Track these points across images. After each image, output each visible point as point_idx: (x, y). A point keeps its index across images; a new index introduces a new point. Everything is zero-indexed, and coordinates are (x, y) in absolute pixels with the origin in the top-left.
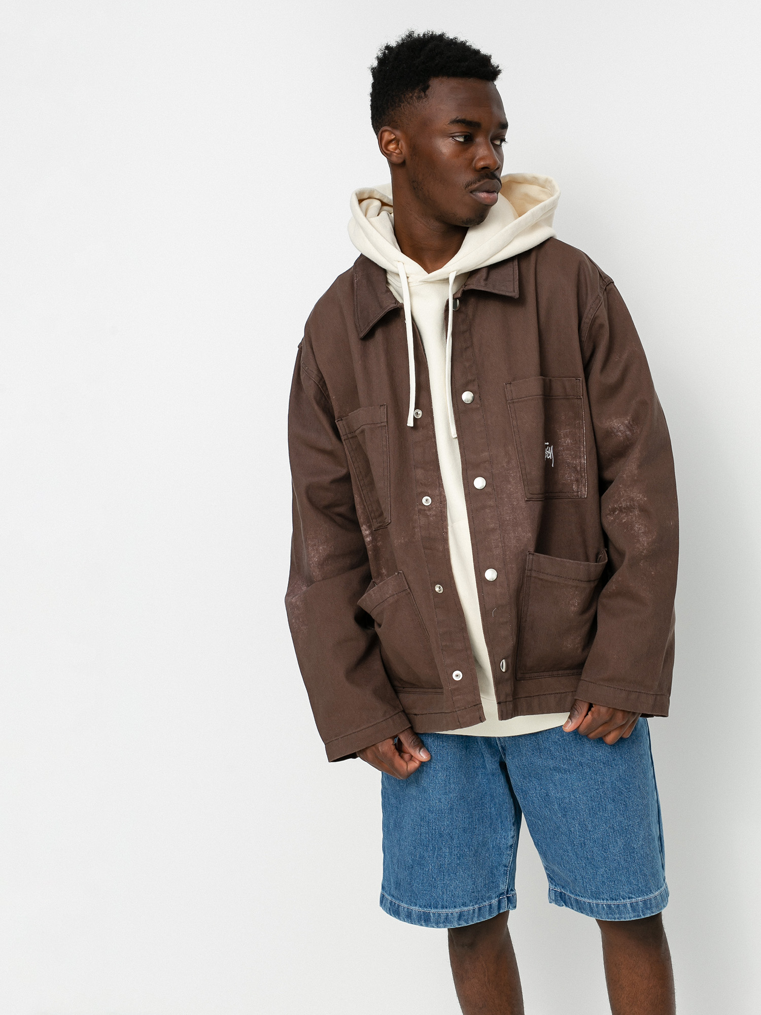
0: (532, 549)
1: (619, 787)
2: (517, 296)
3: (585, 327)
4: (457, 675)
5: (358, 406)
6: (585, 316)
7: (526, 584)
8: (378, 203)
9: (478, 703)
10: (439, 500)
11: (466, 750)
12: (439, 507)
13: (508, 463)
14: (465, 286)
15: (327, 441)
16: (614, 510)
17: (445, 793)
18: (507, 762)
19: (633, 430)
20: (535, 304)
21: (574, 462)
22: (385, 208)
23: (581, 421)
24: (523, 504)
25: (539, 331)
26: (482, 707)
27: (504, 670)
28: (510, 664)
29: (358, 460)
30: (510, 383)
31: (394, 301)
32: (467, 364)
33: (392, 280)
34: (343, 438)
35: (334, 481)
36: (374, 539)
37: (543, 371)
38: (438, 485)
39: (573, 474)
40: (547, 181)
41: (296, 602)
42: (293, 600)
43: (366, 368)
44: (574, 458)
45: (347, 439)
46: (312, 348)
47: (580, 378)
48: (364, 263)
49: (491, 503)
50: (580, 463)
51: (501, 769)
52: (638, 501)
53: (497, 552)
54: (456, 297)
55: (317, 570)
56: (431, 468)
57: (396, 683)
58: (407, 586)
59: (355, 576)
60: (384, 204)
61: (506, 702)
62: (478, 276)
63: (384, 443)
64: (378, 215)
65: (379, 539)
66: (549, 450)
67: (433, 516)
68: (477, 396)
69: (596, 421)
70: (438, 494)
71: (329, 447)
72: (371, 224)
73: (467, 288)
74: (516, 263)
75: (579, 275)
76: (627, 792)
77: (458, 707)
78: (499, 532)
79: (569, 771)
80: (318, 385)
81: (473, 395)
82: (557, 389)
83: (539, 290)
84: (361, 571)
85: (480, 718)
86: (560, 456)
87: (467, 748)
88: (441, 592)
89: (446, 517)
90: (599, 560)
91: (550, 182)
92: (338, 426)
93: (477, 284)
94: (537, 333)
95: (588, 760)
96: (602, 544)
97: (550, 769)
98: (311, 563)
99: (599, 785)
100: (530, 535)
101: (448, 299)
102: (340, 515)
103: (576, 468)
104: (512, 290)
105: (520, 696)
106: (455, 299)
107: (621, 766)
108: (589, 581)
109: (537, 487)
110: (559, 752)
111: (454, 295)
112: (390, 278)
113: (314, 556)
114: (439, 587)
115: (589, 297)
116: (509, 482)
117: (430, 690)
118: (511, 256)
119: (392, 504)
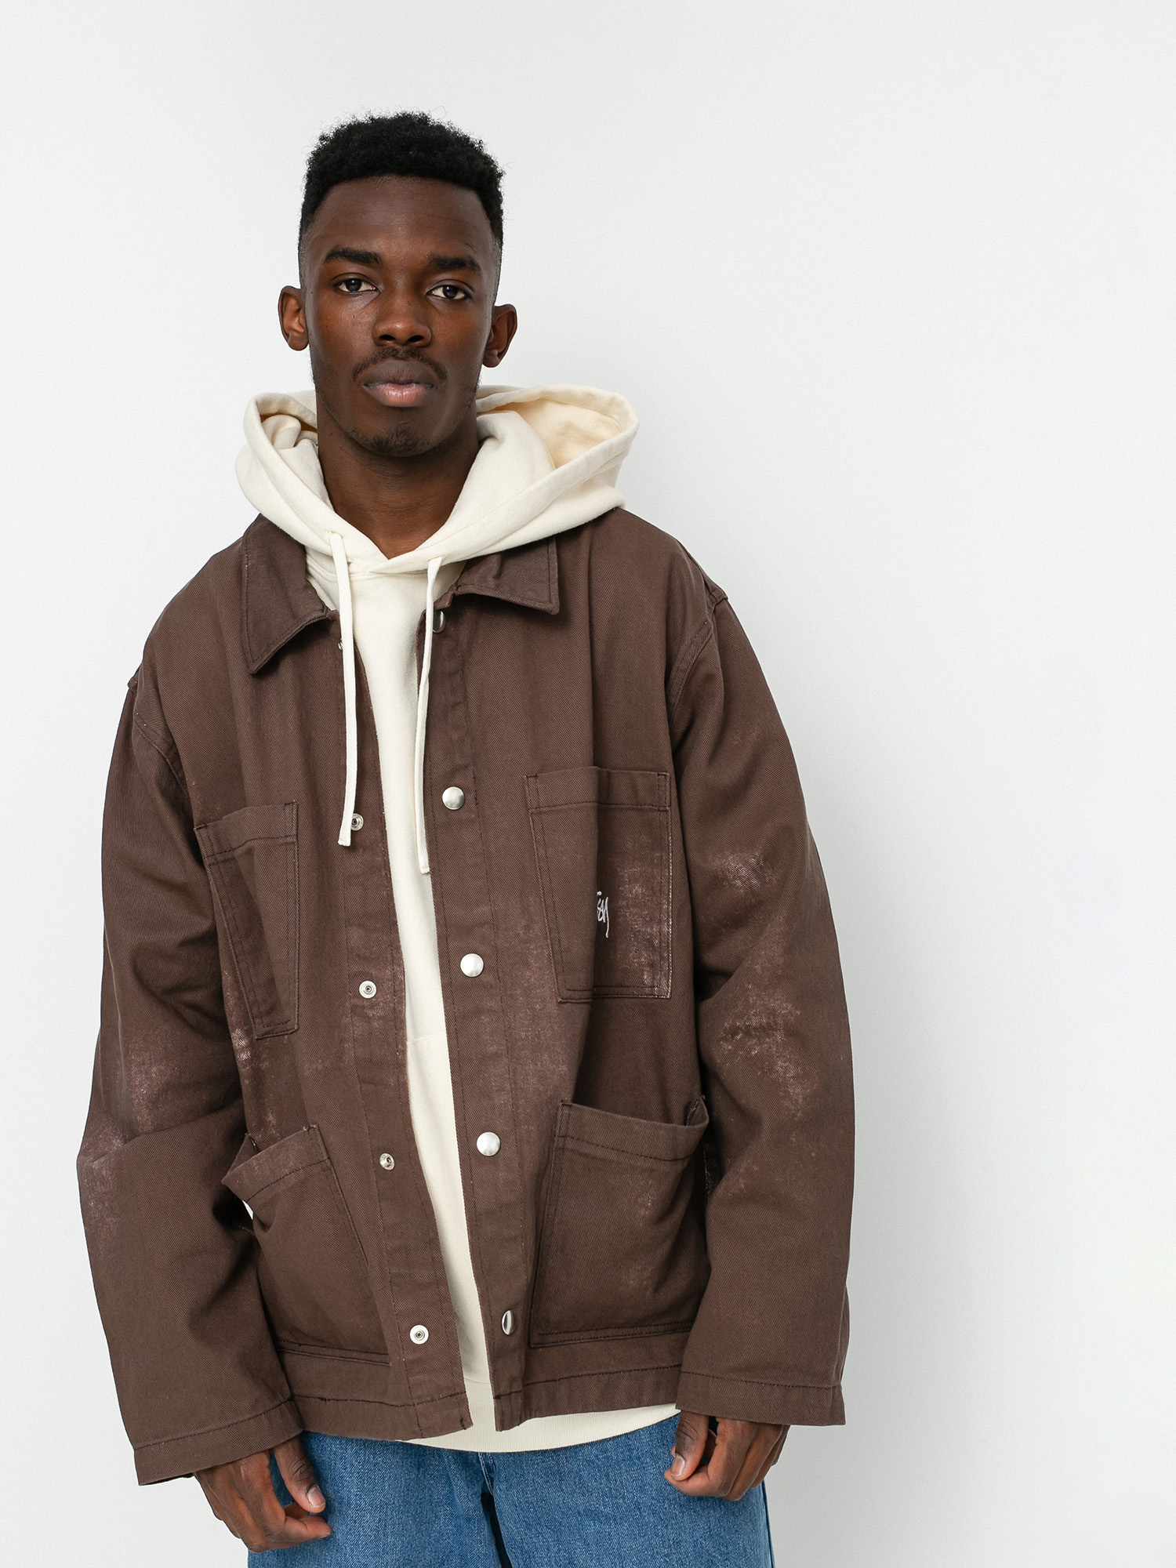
0: (568, 1097)
1: (707, 1551)
2: (556, 611)
3: (679, 679)
4: (419, 1334)
5: (244, 803)
6: (680, 656)
7: (555, 1164)
8: (294, 424)
9: (458, 1390)
10: (392, 989)
11: (418, 1469)
12: (390, 1002)
13: (528, 928)
14: (458, 587)
15: (176, 865)
16: (734, 1031)
17: (376, 1554)
18: (495, 1496)
19: (765, 877)
20: (588, 631)
21: (649, 930)
22: (308, 433)
23: (664, 853)
24: (552, 1008)
25: (593, 683)
26: (465, 1400)
27: (507, 1332)
28: (520, 1318)
29: (233, 904)
30: (536, 776)
31: (319, 607)
32: (455, 736)
33: (315, 567)
34: (207, 861)
35: (187, 943)
36: (255, 1057)
37: (599, 757)
38: (390, 959)
39: (644, 953)
40: (612, 402)
41: (100, 1170)
42: (96, 1165)
43: (258, 730)
44: (647, 922)
45: (214, 864)
46: (157, 689)
47: (666, 772)
48: (265, 533)
49: (492, 1004)
50: (660, 931)
51: (484, 1509)
52: (783, 1015)
53: (502, 1099)
54: (439, 607)
55: (144, 1111)
56: (378, 926)
57: (284, 1335)
58: (325, 1154)
59: (216, 1126)
60: (305, 427)
61: (510, 1394)
62: (483, 569)
63: (291, 876)
64: (294, 446)
65: (264, 1056)
66: (602, 906)
67: (380, 1018)
68: (471, 797)
69: (694, 856)
70: (390, 977)
71: (179, 877)
72: (284, 462)
73: (462, 591)
74: (553, 548)
75: (670, 580)
76: (724, 1561)
77: (419, 1397)
78: (506, 1060)
79: (615, 1520)
80: (165, 760)
81: (462, 794)
82: (622, 790)
83: (594, 602)
84: (225, 1118)
85: (462, 1421)
86: (619, 917)
87: (419, 1466)
88: (391, 1168)
89: (403, 1021)
90: (690, 1119)
91: (620, 405)
92: (198, 838)
93: (480, 585)
94: (590, 684)
95: (653, 1498)
96: (697, 1086)
97: (579, 1512)
98: (134, 1096)
99: (670, 1546)
100: (564, 1068)
101: (425, 610)
102: (192, 1006)
103: (650, 941)
104: (546, 598)
105: (535, 1380)
106: (436, 612)
107: (712, 1511)
108: (675, 1160)
109: (581, 978)
110: (596, 1481)
111: (435, 603)
112: (313, 563)
113: (141, 1085)
114: (388, 1159)
115: (689, 622)
116: (527, 965)
117: (355, 1355)
118: (545, 537)
119: (301, 993)
